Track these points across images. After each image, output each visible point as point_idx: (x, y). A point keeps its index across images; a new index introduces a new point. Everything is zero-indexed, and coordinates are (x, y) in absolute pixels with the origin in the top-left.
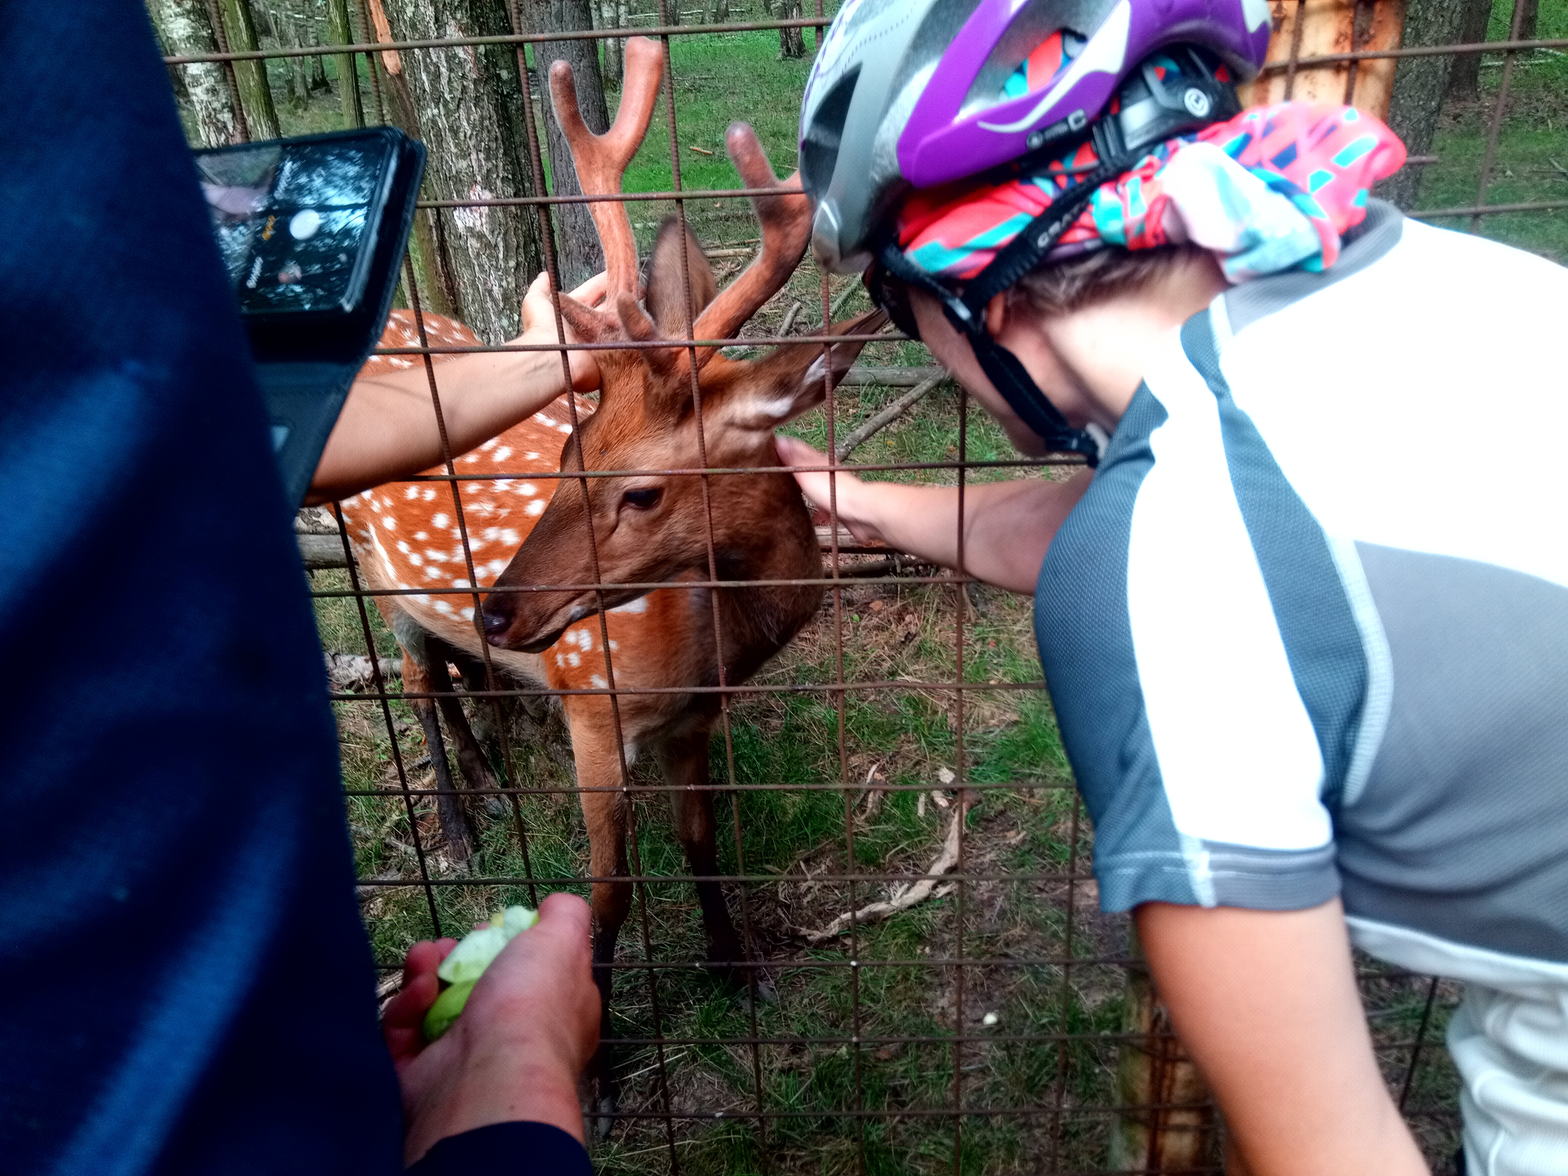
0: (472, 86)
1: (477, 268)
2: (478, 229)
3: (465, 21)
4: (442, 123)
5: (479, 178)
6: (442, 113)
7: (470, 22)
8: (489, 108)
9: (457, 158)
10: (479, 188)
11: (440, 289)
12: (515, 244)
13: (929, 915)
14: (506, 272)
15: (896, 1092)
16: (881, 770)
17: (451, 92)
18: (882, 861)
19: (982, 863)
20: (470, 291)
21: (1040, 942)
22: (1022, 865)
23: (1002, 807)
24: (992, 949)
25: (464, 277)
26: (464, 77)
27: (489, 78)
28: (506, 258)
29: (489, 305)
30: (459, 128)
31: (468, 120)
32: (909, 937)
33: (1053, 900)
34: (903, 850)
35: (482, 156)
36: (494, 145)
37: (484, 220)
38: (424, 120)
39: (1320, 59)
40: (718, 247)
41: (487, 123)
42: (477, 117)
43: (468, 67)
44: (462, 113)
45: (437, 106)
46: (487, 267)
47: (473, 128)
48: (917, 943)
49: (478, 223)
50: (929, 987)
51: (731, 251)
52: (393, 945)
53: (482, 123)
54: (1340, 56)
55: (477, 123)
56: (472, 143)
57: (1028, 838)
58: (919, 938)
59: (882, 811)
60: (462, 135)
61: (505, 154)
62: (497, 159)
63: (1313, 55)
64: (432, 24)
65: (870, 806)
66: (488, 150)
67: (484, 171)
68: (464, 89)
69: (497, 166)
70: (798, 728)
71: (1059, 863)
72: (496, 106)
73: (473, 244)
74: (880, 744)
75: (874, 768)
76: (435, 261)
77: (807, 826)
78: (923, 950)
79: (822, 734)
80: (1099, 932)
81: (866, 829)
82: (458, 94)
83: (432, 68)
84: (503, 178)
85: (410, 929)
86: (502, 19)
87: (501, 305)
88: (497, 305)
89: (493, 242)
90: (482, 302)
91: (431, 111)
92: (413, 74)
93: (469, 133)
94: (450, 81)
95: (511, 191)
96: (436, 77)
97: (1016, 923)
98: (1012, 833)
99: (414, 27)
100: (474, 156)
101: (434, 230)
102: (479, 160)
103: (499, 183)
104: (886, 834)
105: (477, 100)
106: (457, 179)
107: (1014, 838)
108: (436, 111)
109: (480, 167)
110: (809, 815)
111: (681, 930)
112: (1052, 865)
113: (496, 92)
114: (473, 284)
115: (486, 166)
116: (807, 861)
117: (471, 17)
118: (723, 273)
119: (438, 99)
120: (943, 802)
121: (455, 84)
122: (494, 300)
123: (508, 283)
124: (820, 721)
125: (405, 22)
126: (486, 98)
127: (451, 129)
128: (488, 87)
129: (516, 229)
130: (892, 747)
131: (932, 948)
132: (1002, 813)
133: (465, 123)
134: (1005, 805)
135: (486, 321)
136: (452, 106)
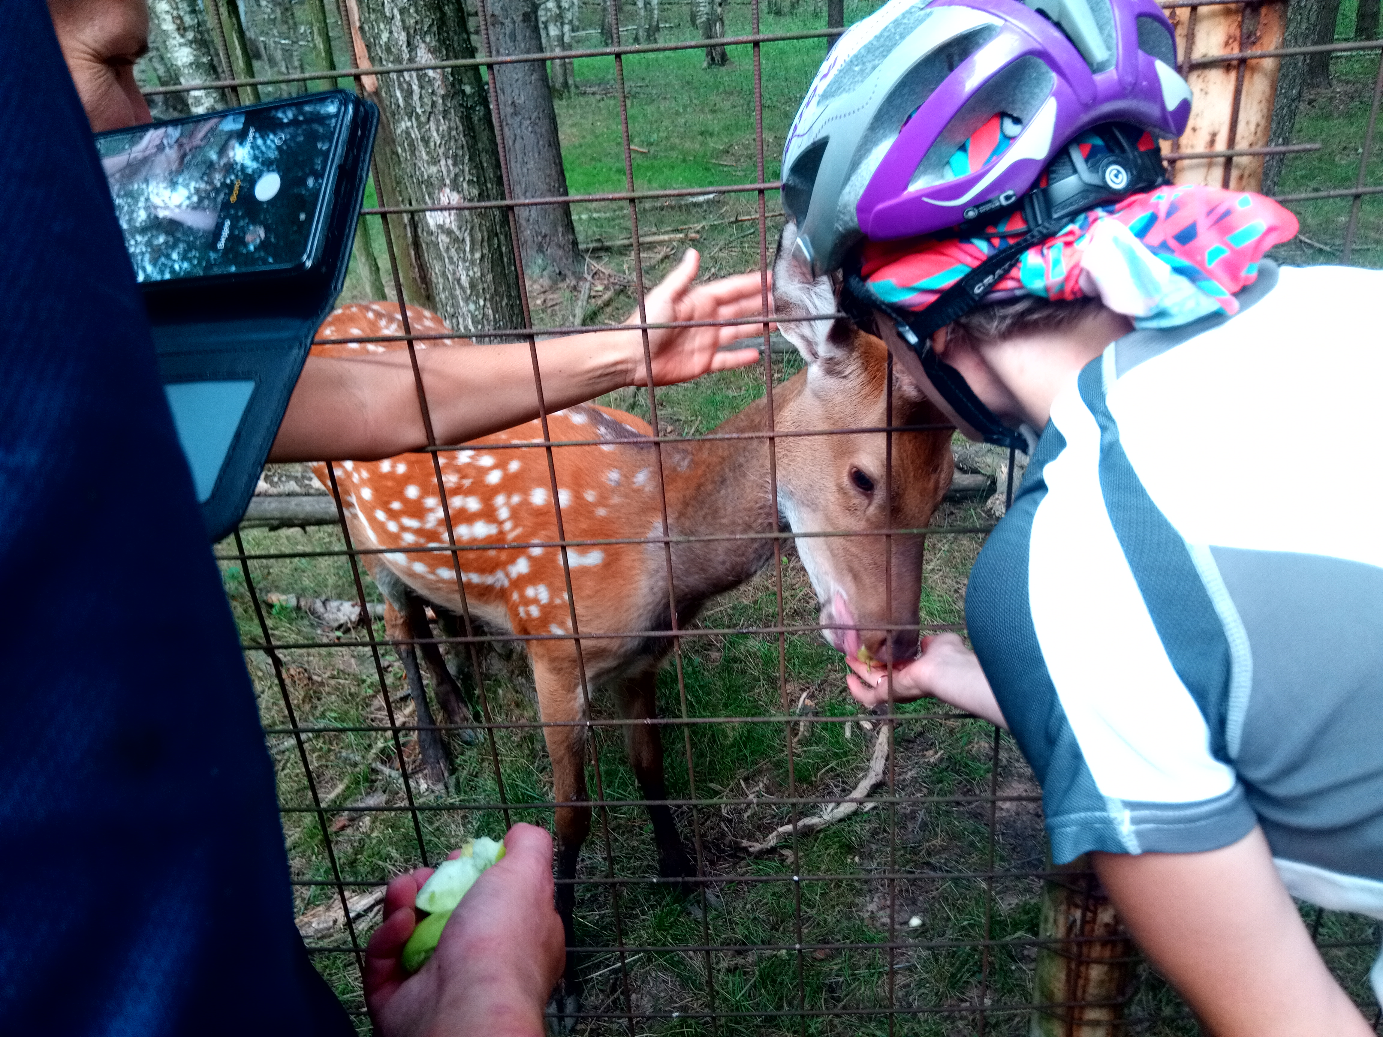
0: (440, 101)
1: (447, 260)
2: (447, 226)
3: (433, 44)
4: (415, 134)
5: (448, 182)
6: (415, 125)
7: (438, 44)
8: (455, 119)
9: (428, 164)
10: (447, 190)
11: (414, 279)
12: (480, 238)
13: (858, 828)
14: (473, 263)
15: (831, 989)
16: (811, 696)
17: (422, 106)
18: (813, 779)
19: (904, 780)
20: (441, 280)
21: (957, 851)
22: (941, 781)
23: (920, 729)
24: (915, 858)
25: (436, 268)
26: (433, 93)
27: (455, 94)
28: (472, 251)
29: (458, 292)
30: (429, 138)
31: (438, 131)
32: (840, 847)
33: (969, 813)
34: (832, 769)
35: (450, 162)
36: (460, 152)
37: (452, 218)
38: (399, 131)
39: (1210, 59)
40: (654, 234)
41: (454, 133)
42: (445, 128)
43: (436, 85)
44: (432, 125)
45: (410, 119)
46: (455, 259)
47: (442, 138)
48: (848, 853)
49: (448, 221)
50: (859, 893)
51: (666, 237)
52: (380, 859)
53: (449, 134)
54: (1230, 57)
55: (446, 133)
56: (441, 151)
57: (946, 757)
58: (849, 849)
59: (813, 734)
60: (432, 144)
61: (470, 159)
62: (463, 164)
63: (1204, 56)
64: (404, 48)
65: (802, 729)
66: (455, 157)
67: (452, 175)
68: (434, 104)
69: (463, 171)
70: (736, 660)
71: (974, 779)
72: (461, 118)
73: (443, 239)
74: (809, 674)
75: (804, 695)
76: (409, 255)
77: (746, 748)
78: (853, 859)
79: (757, 665)
80: (1012, 841)
81: (799, 750)
82: (428, 108)
83: (405, 86)
84: (469, 181)
85: (395, 845)
86: (465, 41)
87: (469, 292)
88: (465, 292)
89: (461, 238)
90: (452, 290)
91: (405, 124)
92: (388, 91)
93: (438, 143)
94: (421, 97)
95: (475, 192)
96: (408, 94)
97: (936, 834)
98: (931, 752)
99: (388, 50)
100: (443, 162)
101: (408, 228)
102: (447, 165)
103: (465, 185)
104: (817, 754)
105: (445, 113)
106: (429, 183)
107: (932, 757)
108: (409, 124)
109: (449, 171)
110: (747, 738)
111: (635, 843)
112: (968, 781)
113: (461, 105)
114: (444, 274)
115: (454, 171)
116: (746, 780)
117: (439, 40)
118: (660, 257)
119: (411, 113)
120: (867, 725)
121: (426, 100)
122: (462, 288)
123: (474, 273)
124: (755, 653)
125: (381, 46)
126: (452, 111)
127: (423, 139)
128: (455, 102)
129: (480, 225)
130: (821, 676)
131: (861, 858)
132: (921, 734)
133: (435, 134)
134: (923, 727)
135: (455, 306)
136: (423, 119)
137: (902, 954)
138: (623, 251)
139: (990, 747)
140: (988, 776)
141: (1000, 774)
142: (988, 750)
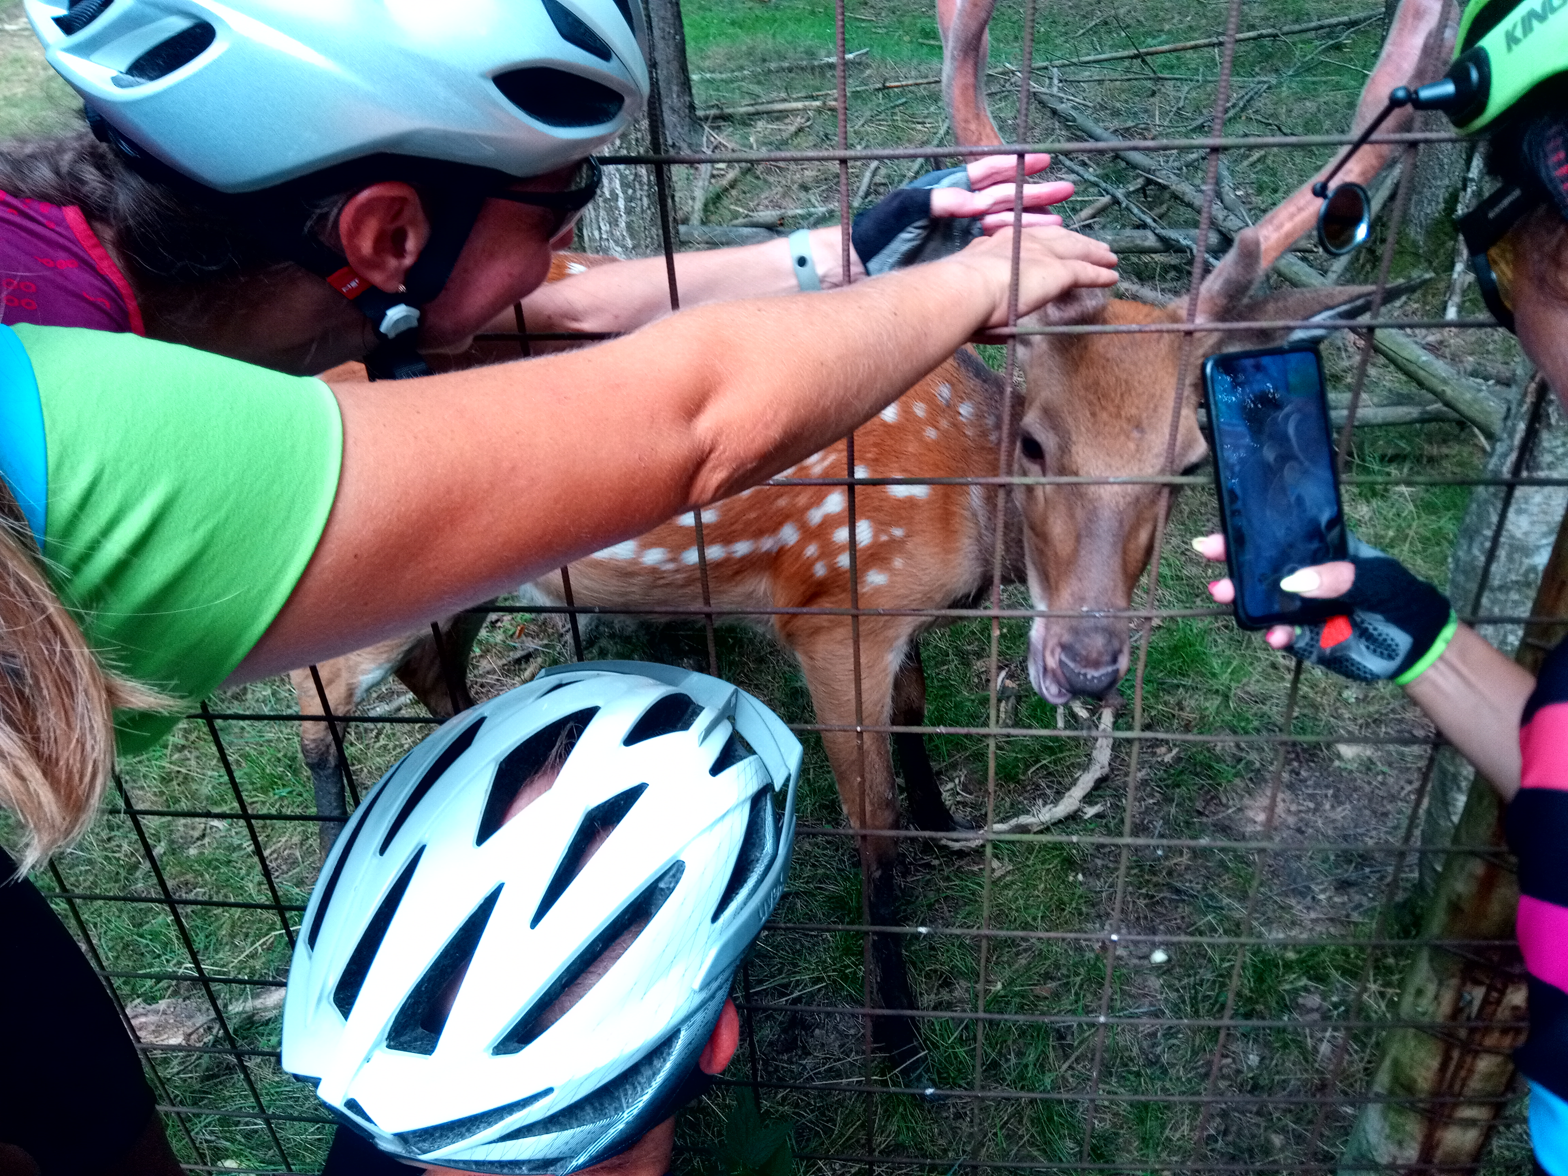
16: (1010, 676)
18: (1022, 777)
22: (1179, 786)
24: (1155, 879)
32: (1061, 862)
33: (1215, 825)
34: (1044, 767)
48: (1070, 870)
50: (1087, 918)
57: (1182, 756)
58: (1069, 864)
59: (1017, 723)
65: (1002, 715)
74: (1008, 649)
75: (1003, 674)
78: (1075, 877)
104: (1024, 748)
107: (1166, 755)
112: (1211, 786)
120: (1083, 713)
130: (1022, 652)
131: (1085, 876)
132: (1149, 727)
137: (1145, 996)
138: (748, 120)
139: (1238, 746)
140: (1237, 781)
141: (1251, 779)
142: (1234, 750)
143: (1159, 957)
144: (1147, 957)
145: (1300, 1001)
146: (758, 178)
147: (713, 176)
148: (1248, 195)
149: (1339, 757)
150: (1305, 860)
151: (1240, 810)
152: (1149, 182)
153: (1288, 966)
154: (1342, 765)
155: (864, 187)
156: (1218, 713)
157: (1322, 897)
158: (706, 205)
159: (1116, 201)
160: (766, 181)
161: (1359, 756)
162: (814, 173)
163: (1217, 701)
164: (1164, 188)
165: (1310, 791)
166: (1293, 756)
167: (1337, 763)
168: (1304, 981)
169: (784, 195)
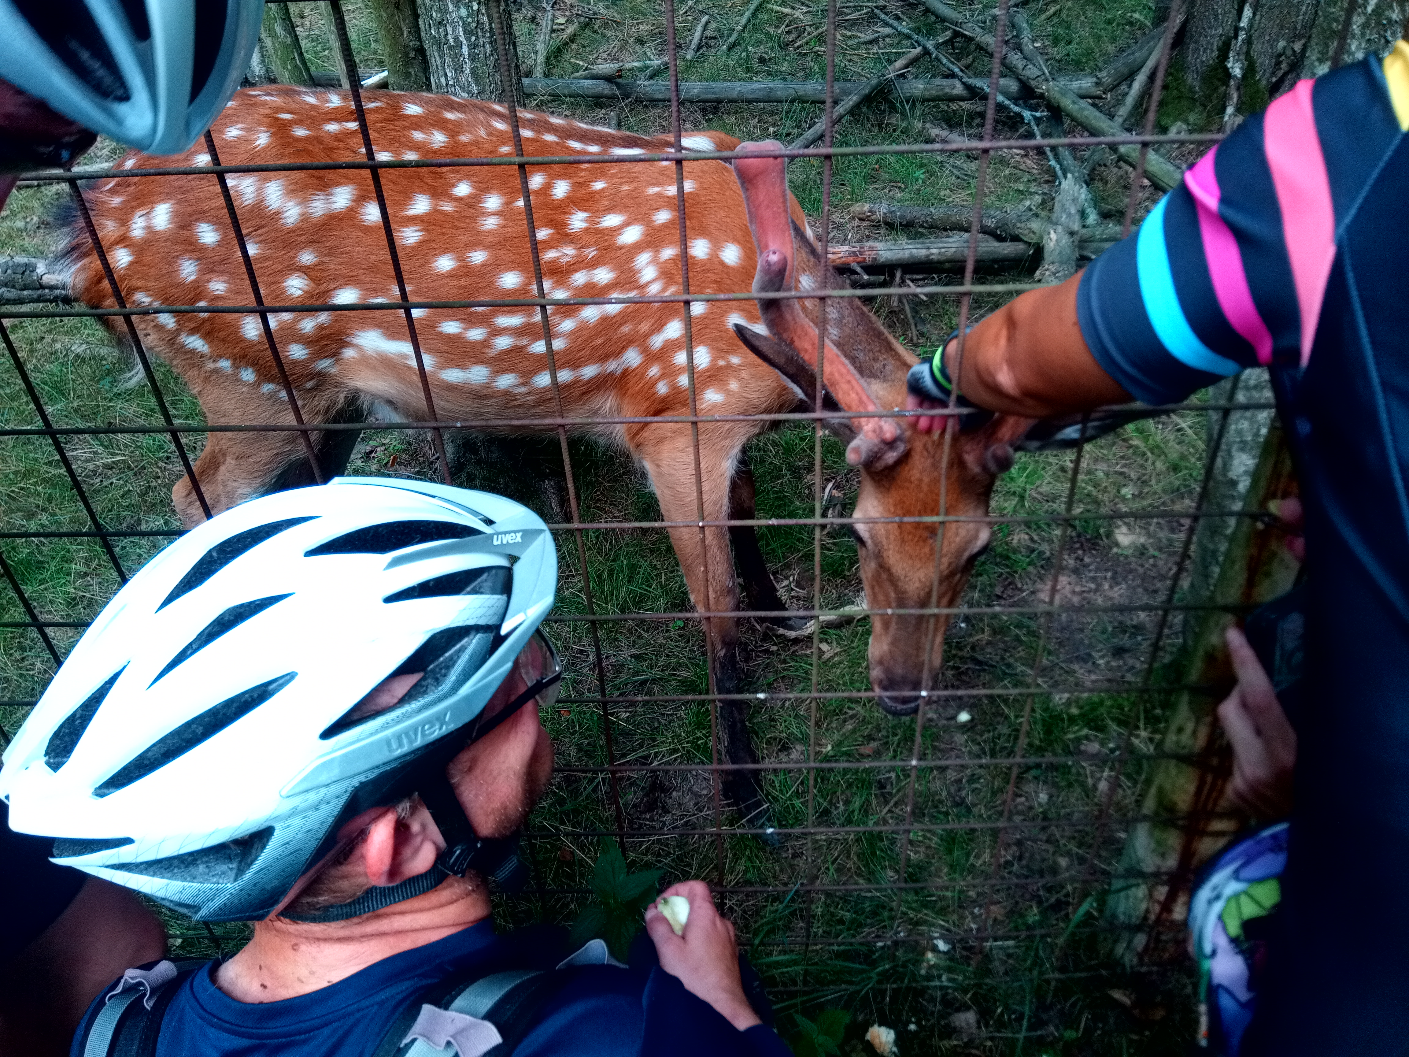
15: (881, 785)
16: (838, 487)
18: (847, 573)
21: (1001, 645)
22: (981, 575)
24: (960, 654)
75: (830, 485)
80: (1058, 635)
81: (829, 543)
97: (980, 629)
112: (1009, 573)
116: (775, 574)
137: (952, 749)
139: (1032, 539)
140: (1031, 569)
141: (1042, 567)
142: (1029, 543)
143: (964, 717)
144: (954, 718)
145: (1083, 748)
146: (595, 32)
147: (553, 31)
148: (1045, 47)
149: (1117, 544)
150: (1087, 632)
151: (1033, 593)
152: (956, 34)
153: (1072, 720)
154: (1120, 551)
155: (696, 40)
156: (1015, 511)
157: (1101, 662)
158: (548, 58)
159: (926, 52)
160: (603, 35)
161: (1133, 543)
162: (649, 27)
163: (1015, 501)
164: (970, 39)
165: (1092, 574)
166: (1077, 545)
167: (1115, 550)
168: (1085, 731)
169: (622, 49)
